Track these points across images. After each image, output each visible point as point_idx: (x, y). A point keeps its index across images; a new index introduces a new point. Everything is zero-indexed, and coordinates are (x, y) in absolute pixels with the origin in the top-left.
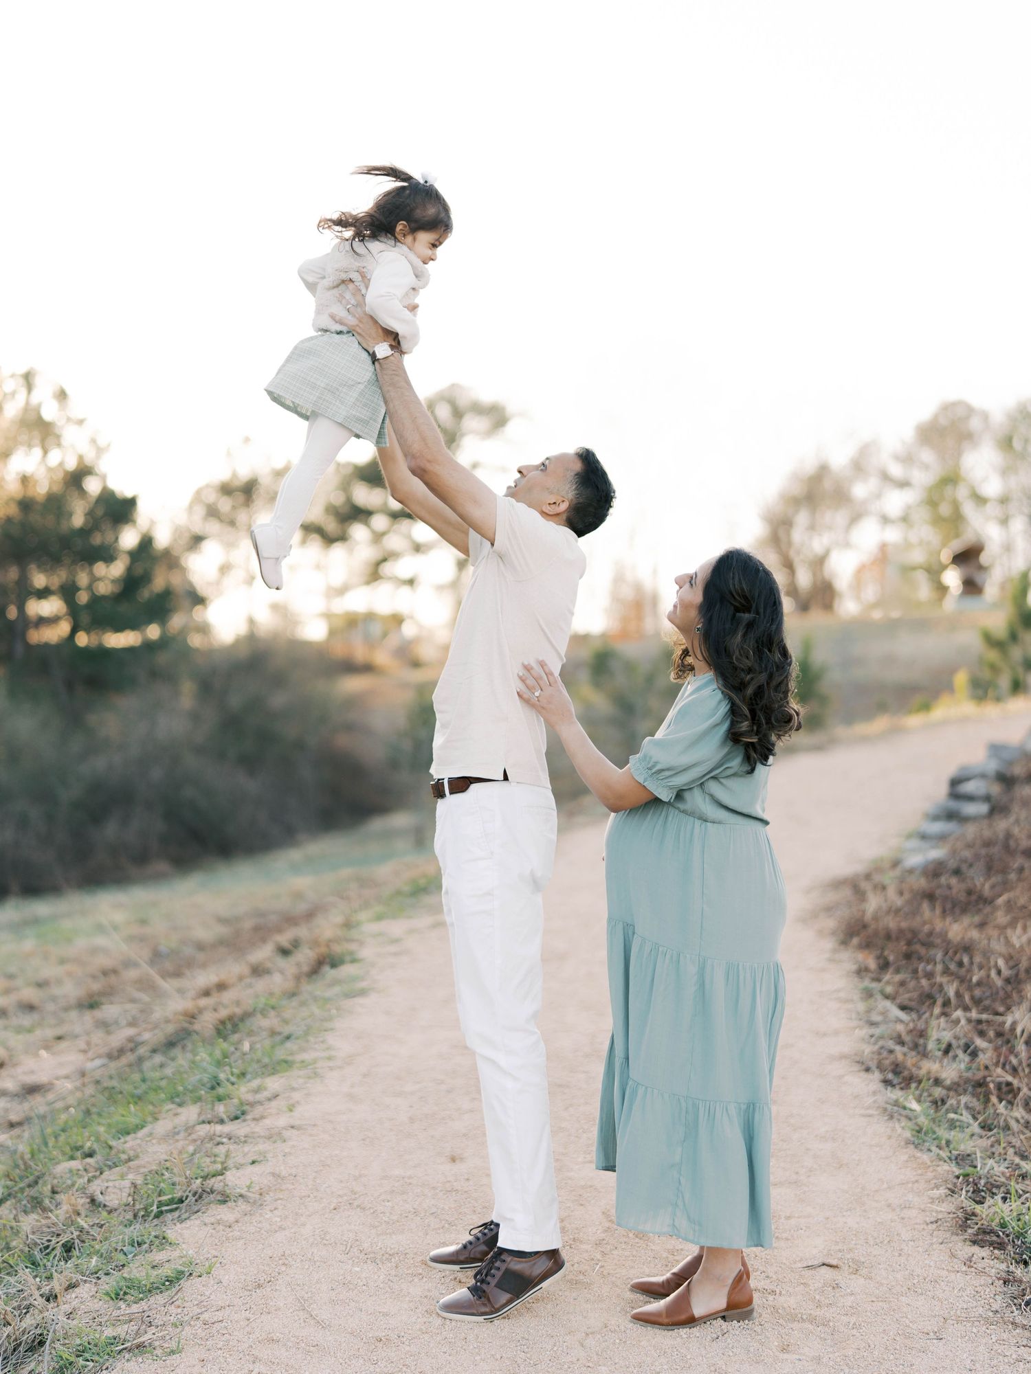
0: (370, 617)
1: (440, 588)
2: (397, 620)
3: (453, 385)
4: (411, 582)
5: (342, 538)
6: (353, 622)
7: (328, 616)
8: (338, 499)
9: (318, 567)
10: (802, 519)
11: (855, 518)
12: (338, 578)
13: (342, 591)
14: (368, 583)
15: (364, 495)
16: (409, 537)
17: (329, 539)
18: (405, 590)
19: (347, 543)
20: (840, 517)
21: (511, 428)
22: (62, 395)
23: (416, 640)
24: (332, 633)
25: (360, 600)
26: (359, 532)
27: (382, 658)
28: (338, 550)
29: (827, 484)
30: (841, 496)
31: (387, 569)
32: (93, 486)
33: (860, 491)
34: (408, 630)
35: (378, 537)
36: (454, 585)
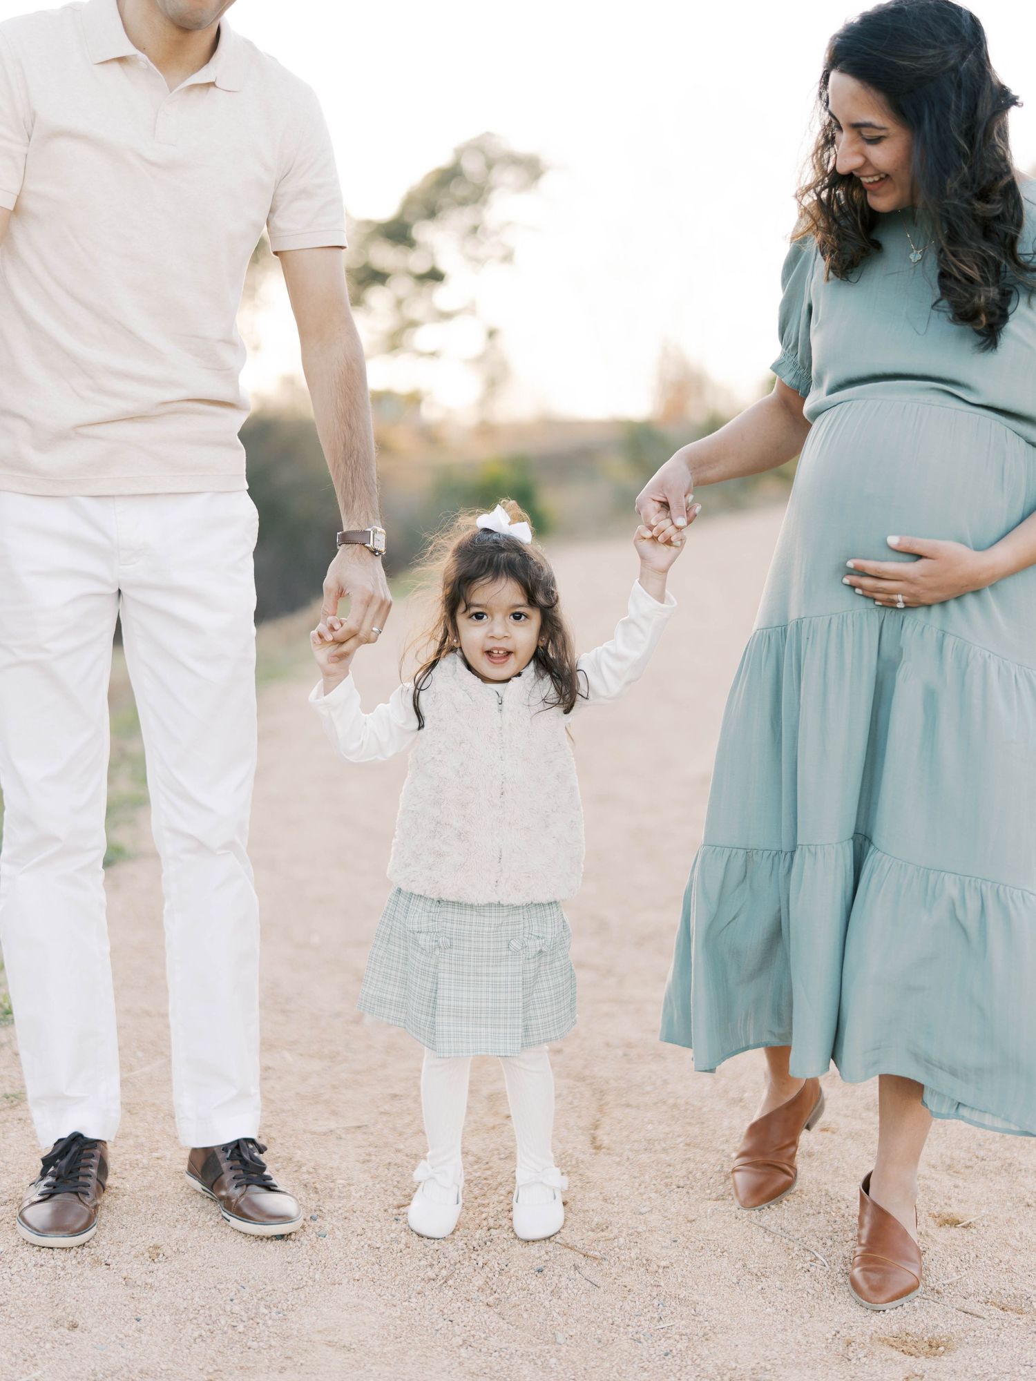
1: (467, 362)
2: (415, 400)
4: (433, 355)
8: (354, 262)
15: (384, 256)
16: (430, 304)
18: (427, 364)
21: (546, 182)
26: (376, 298)
31: (408, 338)
34: (427, 412)
35: (401, 302)
36: (480, 360)
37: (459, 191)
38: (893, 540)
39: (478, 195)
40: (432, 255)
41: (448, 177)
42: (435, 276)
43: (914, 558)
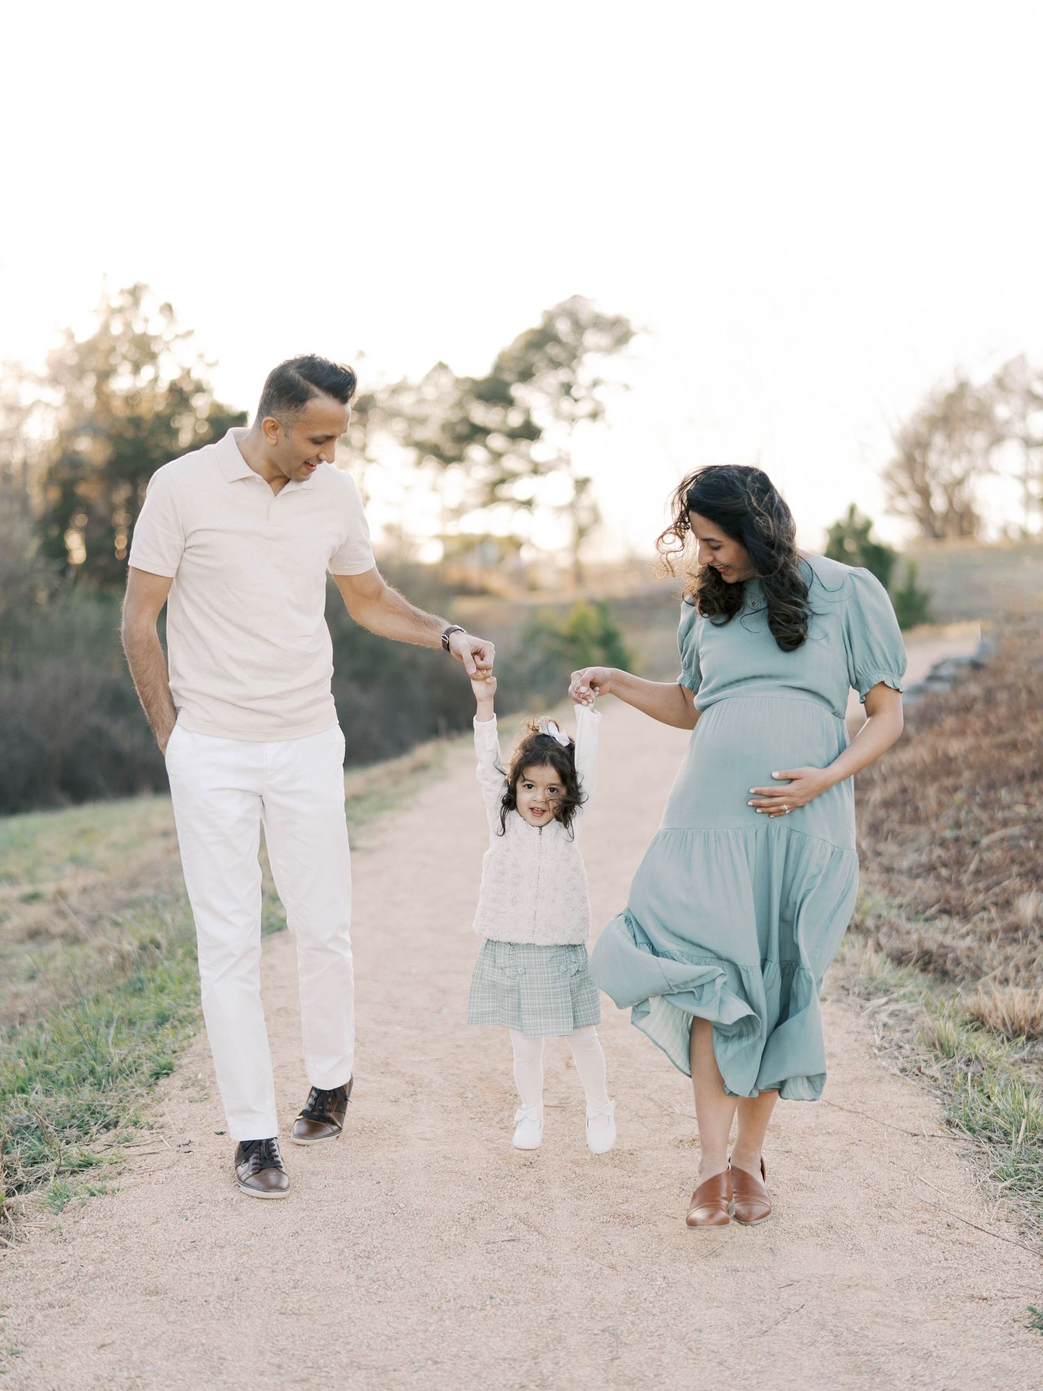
0: (485, 540)
1: (559, 509)
2: (515, 544)
3: (575, 297)
4: (528, 504)
5: (459, 459)
6: (470, 545)
7: (443, 538)
8: (455, 416)
9: (434, 489)
10: (939, 440)
11: (997, 439)
12: (453, 501)
13: (458, 512)
14: (485, 505)
15: (481, 414)
16: (526, 457)
17: (446, 460)
18: (523, 512)
19: (463, 464)
20: (979, 440)
21: (634, 344)
22: (168, 308)
23: (534, 565)
24: (447, 557)
25: (478, 523)
26: (476, 452)
27: (496, 582)
28: (455, 471)
29: (970, 405)
30: (982, 416)
31: (506, 490)
32: (199, 402)
33: (1002, 411)
34: (526, 555)
35: (497, 456)
36: (572, 507)
37: (553, 350)
38: (776, 775)
39: (572, 356)
40: (527, 412)
41: (542, 339)
42: (529, 432)
43: (787, 782)
